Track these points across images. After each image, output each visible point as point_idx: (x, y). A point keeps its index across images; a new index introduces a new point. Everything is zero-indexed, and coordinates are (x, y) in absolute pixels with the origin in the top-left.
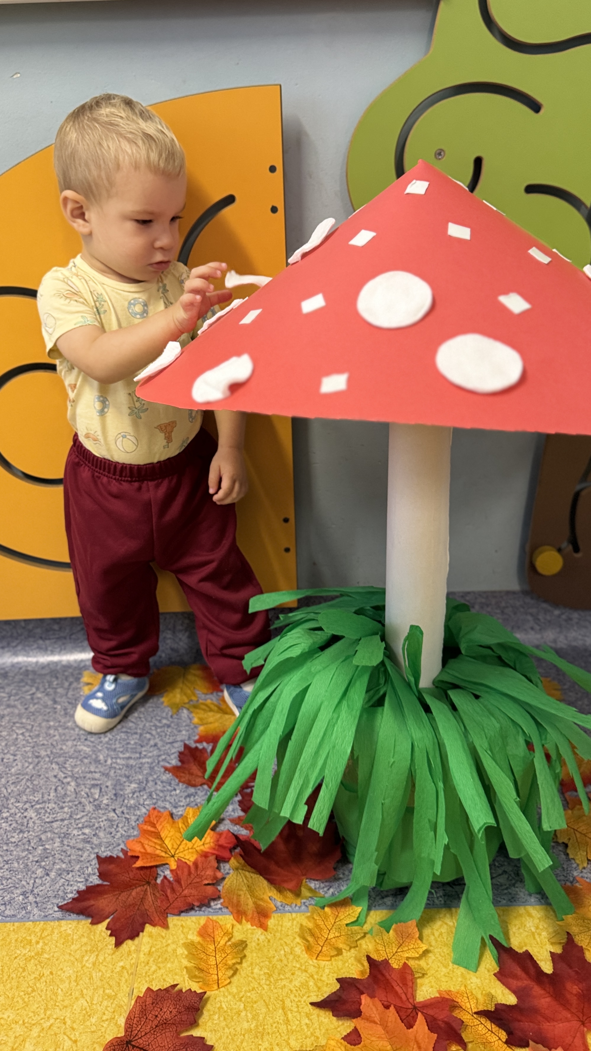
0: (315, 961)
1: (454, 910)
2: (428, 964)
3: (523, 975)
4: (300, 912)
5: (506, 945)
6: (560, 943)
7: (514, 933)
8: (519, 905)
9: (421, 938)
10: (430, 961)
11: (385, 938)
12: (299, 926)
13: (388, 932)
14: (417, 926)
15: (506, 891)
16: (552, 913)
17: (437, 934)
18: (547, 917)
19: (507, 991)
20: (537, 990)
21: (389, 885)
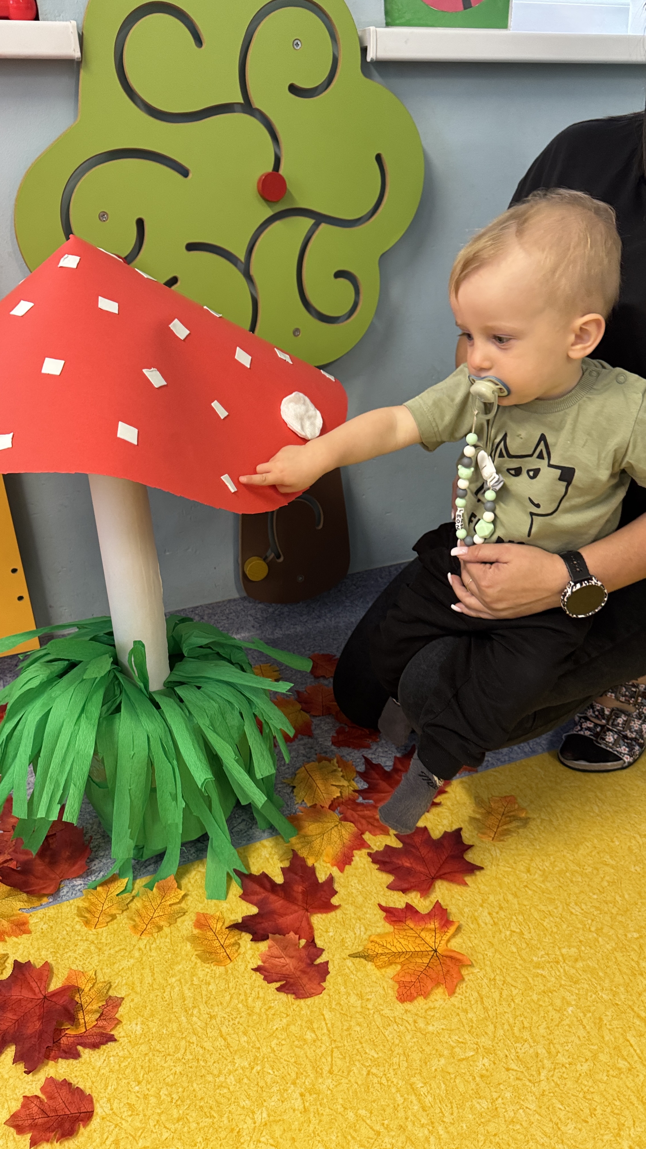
0: (94, 930)
1: (204, 859)
2: (187, 905)
3: (262, 890)
4: (76, 898)
5: (246, 872)
6: (288, 859)
7: (253, 863)
8: (255, 842)
9: (179, 887)
10: (189, 902)
11: (150, 895)
12: (76, 909)
13: (152, 890)
14: (175, 879)
15: (245, 834)
16: (281, 840)
17: (192, 881)
18: (277, 844)
19: (250, 906)
20: (272, 897)
21: (147, 854)
